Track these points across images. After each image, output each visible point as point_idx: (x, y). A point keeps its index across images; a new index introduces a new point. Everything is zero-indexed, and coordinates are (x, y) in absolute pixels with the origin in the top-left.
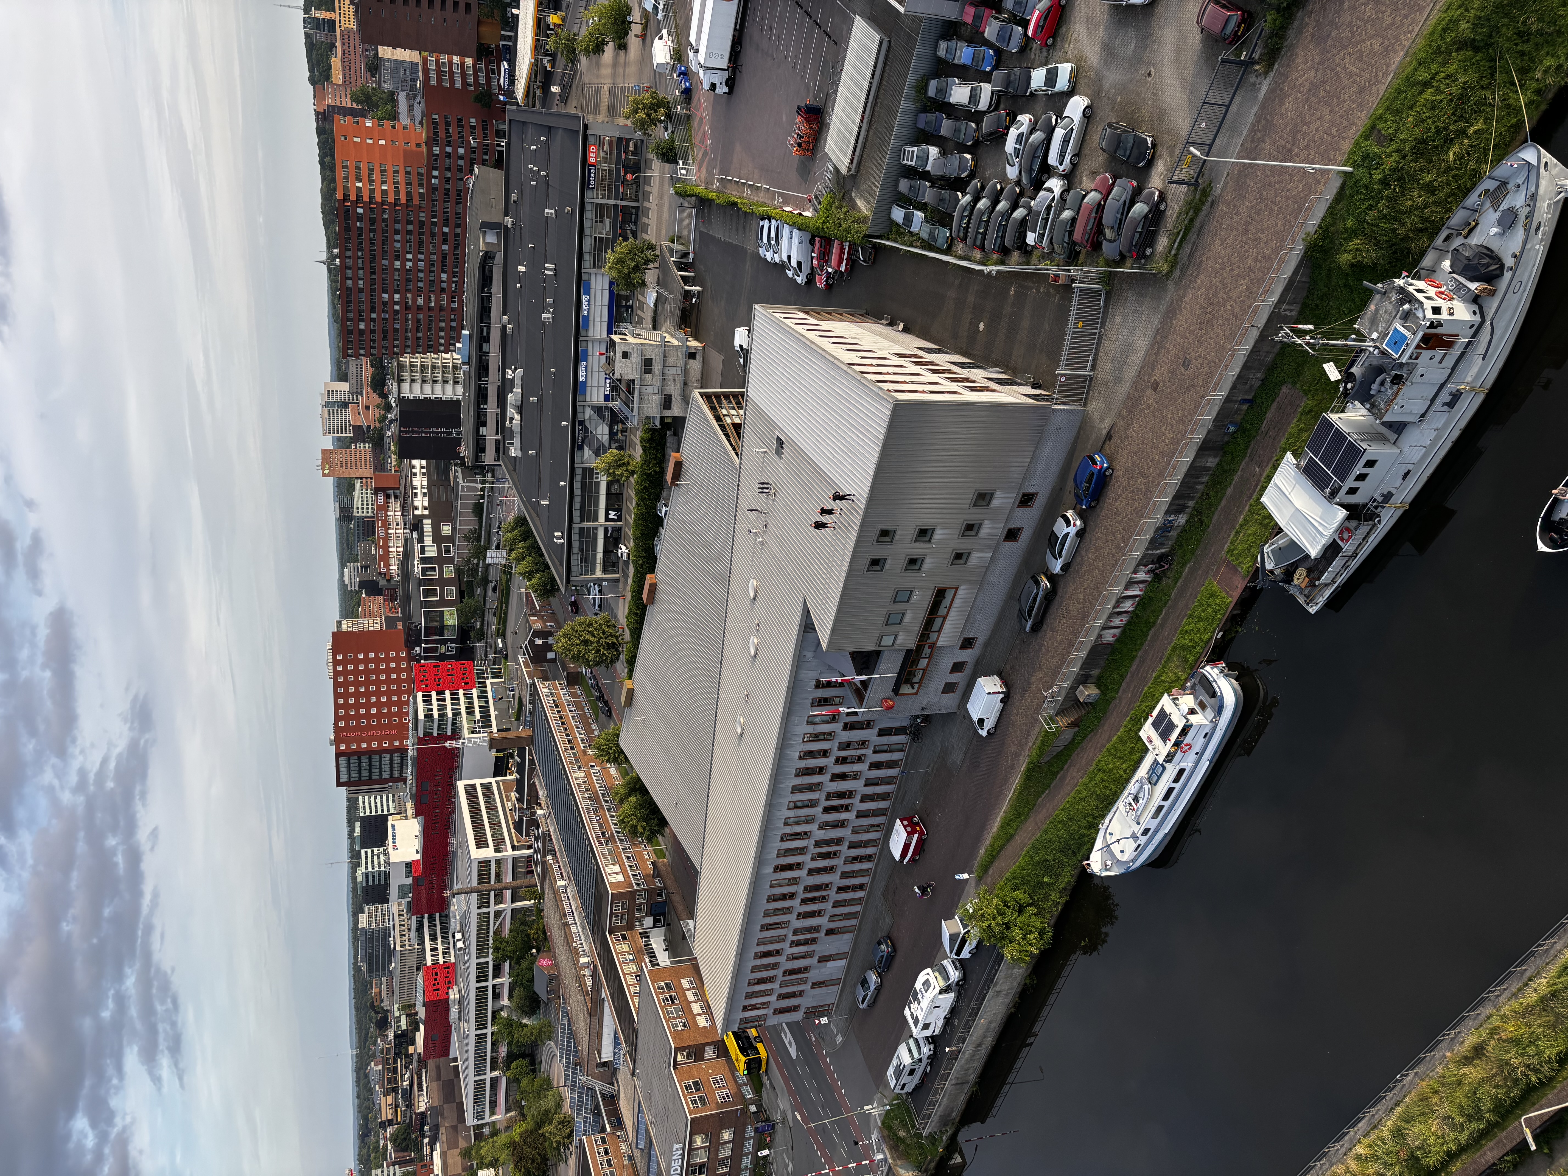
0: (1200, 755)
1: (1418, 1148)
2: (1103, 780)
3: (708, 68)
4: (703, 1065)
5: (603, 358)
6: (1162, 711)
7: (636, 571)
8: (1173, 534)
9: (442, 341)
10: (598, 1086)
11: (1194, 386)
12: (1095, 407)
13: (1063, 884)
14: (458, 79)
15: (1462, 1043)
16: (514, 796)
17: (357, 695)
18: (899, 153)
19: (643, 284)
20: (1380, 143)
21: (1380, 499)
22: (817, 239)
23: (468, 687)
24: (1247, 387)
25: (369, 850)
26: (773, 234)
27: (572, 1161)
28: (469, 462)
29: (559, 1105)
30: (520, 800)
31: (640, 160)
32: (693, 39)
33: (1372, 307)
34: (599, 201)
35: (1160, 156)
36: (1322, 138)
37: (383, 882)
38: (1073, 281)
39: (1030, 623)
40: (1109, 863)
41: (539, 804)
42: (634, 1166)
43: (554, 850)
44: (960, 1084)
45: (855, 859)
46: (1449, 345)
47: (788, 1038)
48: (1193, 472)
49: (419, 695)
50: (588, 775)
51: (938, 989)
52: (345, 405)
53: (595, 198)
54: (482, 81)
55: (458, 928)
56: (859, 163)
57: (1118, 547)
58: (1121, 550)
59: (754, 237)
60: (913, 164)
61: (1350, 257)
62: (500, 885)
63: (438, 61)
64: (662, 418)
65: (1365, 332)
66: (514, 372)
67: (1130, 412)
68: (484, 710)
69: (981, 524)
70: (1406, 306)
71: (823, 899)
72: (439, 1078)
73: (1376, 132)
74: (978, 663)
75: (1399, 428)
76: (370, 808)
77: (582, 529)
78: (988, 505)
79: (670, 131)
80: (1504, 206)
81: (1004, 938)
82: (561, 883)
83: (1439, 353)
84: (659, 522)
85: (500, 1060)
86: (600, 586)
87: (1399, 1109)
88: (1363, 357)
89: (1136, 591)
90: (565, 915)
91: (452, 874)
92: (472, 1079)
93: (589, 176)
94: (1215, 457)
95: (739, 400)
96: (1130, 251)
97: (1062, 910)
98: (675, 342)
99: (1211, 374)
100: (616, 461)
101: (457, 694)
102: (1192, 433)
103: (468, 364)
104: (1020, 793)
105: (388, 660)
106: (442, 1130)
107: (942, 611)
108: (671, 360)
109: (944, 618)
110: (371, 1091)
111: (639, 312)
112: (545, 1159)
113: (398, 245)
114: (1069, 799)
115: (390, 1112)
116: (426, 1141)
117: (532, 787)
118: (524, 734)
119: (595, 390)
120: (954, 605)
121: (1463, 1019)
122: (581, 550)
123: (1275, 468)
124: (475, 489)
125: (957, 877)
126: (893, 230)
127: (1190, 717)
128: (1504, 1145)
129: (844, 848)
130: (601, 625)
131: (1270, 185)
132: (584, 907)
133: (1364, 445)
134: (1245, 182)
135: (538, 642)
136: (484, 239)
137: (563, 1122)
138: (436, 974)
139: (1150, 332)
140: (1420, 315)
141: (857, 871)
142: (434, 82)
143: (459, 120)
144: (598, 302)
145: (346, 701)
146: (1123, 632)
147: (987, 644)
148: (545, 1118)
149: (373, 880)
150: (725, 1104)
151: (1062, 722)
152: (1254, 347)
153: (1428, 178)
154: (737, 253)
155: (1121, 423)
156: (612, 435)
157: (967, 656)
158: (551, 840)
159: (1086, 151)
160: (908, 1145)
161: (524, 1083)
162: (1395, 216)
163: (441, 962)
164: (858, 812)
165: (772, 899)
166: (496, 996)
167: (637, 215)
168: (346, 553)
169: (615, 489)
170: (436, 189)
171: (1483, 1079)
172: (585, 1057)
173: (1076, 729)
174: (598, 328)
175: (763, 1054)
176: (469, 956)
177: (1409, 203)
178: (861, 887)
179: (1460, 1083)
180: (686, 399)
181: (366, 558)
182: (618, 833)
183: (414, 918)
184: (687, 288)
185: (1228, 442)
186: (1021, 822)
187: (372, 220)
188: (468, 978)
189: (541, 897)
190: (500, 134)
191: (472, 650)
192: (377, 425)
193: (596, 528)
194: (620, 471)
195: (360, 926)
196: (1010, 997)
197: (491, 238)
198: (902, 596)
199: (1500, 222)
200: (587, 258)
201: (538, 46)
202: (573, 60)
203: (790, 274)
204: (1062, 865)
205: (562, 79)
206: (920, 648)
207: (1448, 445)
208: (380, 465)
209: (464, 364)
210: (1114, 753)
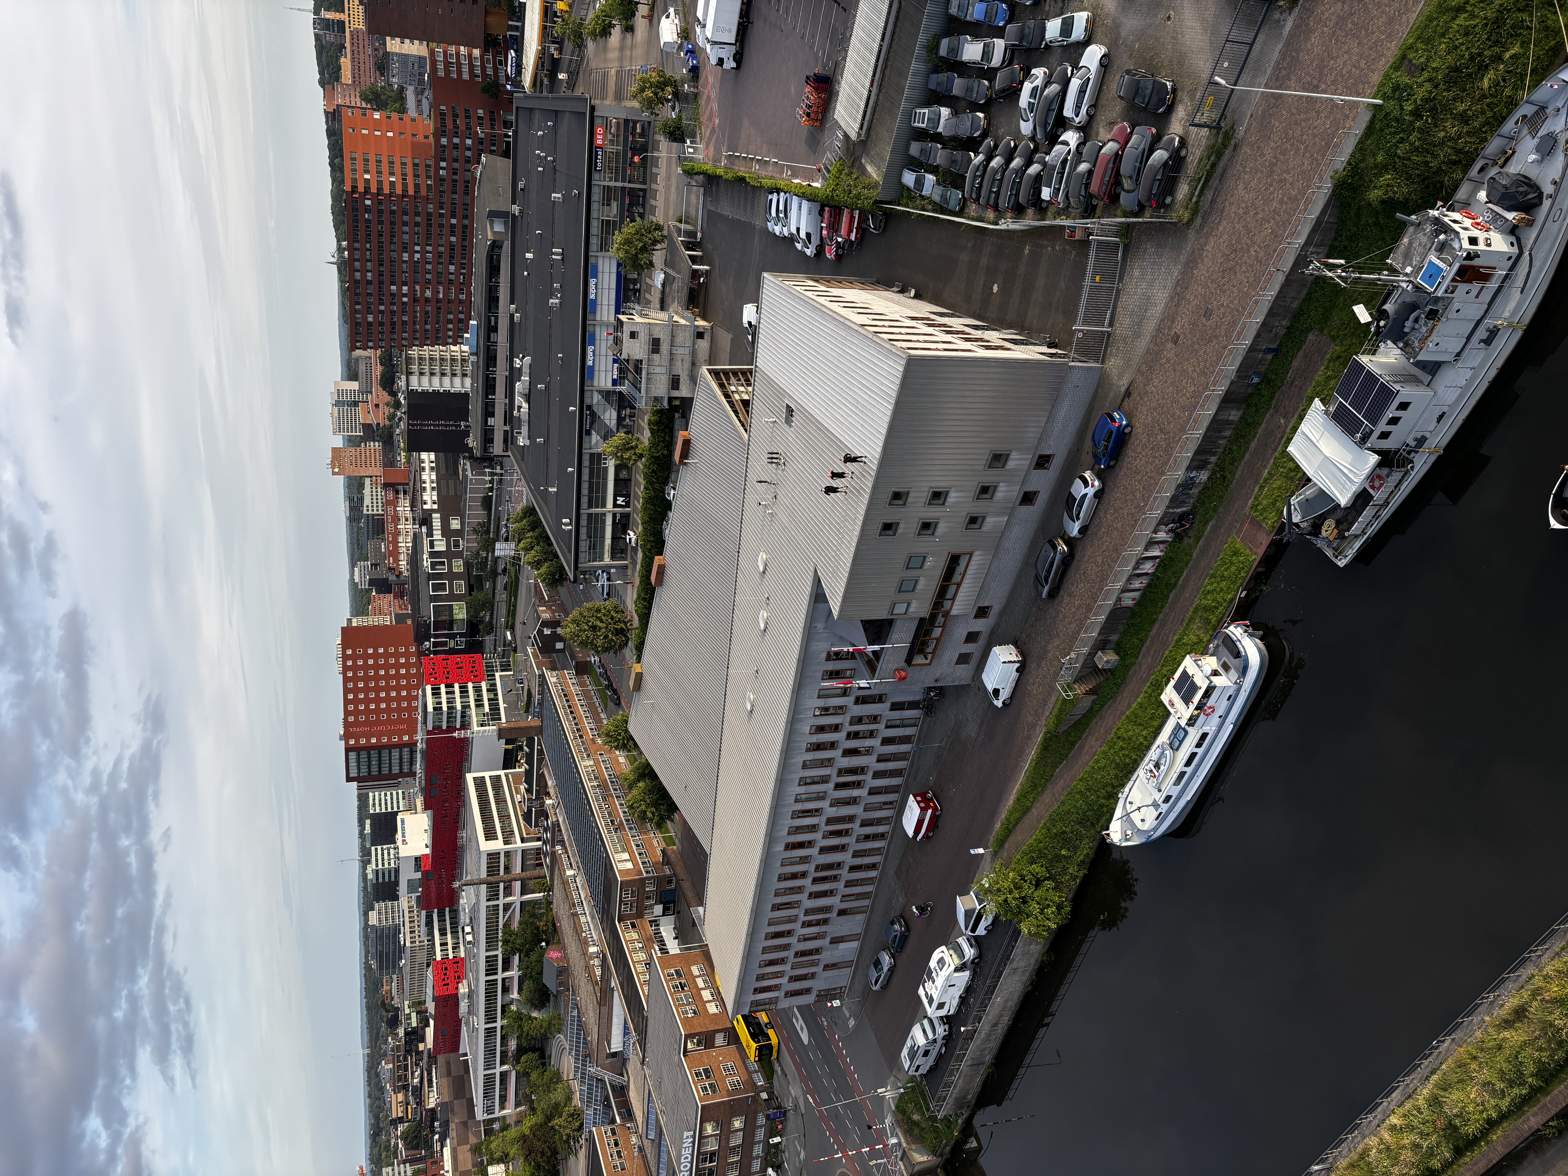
0: (1223, 718)
1: (1456, 1116)
2: (1122, 748)
3: (715, 43)
4: (713, 1052)
5: (611, 337)
6: (1185, 672)
7: (645, 556)
8: (1195, 491)
9: (450, 333)
10: (607, 1076)
11: (1216, 337)
12: (1113, 363)
13: (1082, 857)
14: (465, 69)
15: (1502, 1005)
16: (523, 787)
17: (366, 690)
18: (909, 115)
19: (651, 264)
20: (1411, 74)
21: (1413, 444)
22: (827, 209)
23: (477, 680)
24: (1272, 335)
25: (379, 848)
26: (781, 207)
27: (582, 1154)
28: (477, 453)
29: (569, 1098)
30: (529, 791)
31: (647, 142)
32: (700, 14)
33: (1406, 240)
34: (606, 184)
35: (1181, 101)
36: (1350, 72)
37: (393, 879)
38: (1091, 234)
39: (1046, 589)
40: (1129, 832)
41: (548, 794)
42: (644, 1157)
43: (563, 841)
44: (976, 1065)
45: (867, 837)
46: (1486, 278)
47: (799, 1024)
48: (1216, 425)
49: (428, 688)
50: (597, 763)
51: (953, 967)
52: (355, 404)
53: (603, 181)
54: (490, 72)
55: (468, 921)
56: (869, 129)
57: (1138, 506)
58: (1141, 510)
59: (762, 212)
60: (924, 126)
61: (1380, 193)
62: (509, 877)
63: (445, 53)
64: (671, 399)
65: (1398, 267)
66: (521, 361)
67: (1150, 368)
68: (494, 702)
69: (996, 487)
70: (1442, 237)
71: (835, 878)
72: (449, 1073)
73: (1406, 62)
74: (992, 633)
75: (1432, 368)
76: (380, 805)
77: (590, 515)
78: (1003, 467)
79: (677, 110)
80: (1542, 132)
81: (1021, 913)
82: (570, 873)
83: (1475, 287)
84: (668, 505)
85: (510, 1054)
86: (608, 573)
87: (1435, 1077)
88: (1396, 295)
89: (1156, 552)
90: (574, 905)
91: (461, 868)
92: (481, 1073)
93: (596, 159)
94: (1238, 410)
95: (746, 377)
96: (1149, 200)
97: (1081, 884)
98: (683, 322)
99: (1234, 323)
100: (624, 444)
101: (466, 687)
102: (1214, 384)
103: (476, 354)
104: (1037, 764)
105: (397, 655)
106: (452, 1126)
107: (956, 578)
108: (679, 340)
109: (959, 585)
110: (382, 1090)
111: (647, 296)
112: (555, 1153)
113: (406, 237)
114: (1087, 769)
115: (400, 1109)
116: (437, 1137)
117: (541, 777)
118: (533, 724)
119: (603, 374)
120: (969, 572)
121: (1504, 980)
122: (589, 537)
123: (1301, 418)
124: (484, 482)
125: (972, 852)
126: (904, 194)
127: (1213, 678)
128: (1549, 1110)
129: (856, 826)
130: (609, 611)
131: (1296, 123)
132: (593, 895)
133: (1397, 387)
134: (1270, 122)
135: (547, 632)
136: (492, 227)
137: (572, 1115)
138: (446, 969)
139: (1170, 284)
140: (1456, 245)
141: (870, 850)
142: (441, 74)
143: (467, 111)
144: (606, 286)
145: (356, 696)
146: (1143, 596)
147: (1002, 614)
148: (555, 1110)
149: (384, 878)
150: (736, 1091)
151: (1080, 689)
152: (1280, 292)
153: (1461, 107)
154: (744, 230)
155: (1140, 379)
156: (620, 419)
157: (981, 625)
158: (560, 830)
159: (1102, 102)
160: (923, 1129)
161: (534, 1076)
162: (1427, 148)
163: (451, 956)
164: (870, 788)
165: (783, 878)
166: (506, 990)
167: (644, 197)
168: (357, 552)
169: (624, 474)
170: (444, 180)
171: (1525, 1042)
172: (595, 1047)
173: (1095, 697)
174: (605, 312)
175: (774, 1040)
176: (478, 949)
177: (1442, 134)
178: (873, 866)
179: (1500, 1048)
180: (693, 379)
181: (376, 555)
182: (627, 820)
183: (424, 913)
184: (694, 267)
185: (1251, 394)
186: (1038, 794)
187: (380, 212)
188: (477, 971)
189: (550, 889)
190: (507, 125)
191: (481, 643)
192: (387, 423)
193: (604, 514)
194: (628, 455)
195: (370, 923)
196: (1027, 975)
197: (499, 227)
198: (915, 562)
199: (1538, 149)
200: (594, 241)
201: (545, 32)
202: (580, 45)
203: (799, 246)
204: (1080, 837)
205: (569, 66)
206: (933, 617)
207: (1485, 385)
208: (389, 462)
209: (471, 354)
210: (1134, 720)
